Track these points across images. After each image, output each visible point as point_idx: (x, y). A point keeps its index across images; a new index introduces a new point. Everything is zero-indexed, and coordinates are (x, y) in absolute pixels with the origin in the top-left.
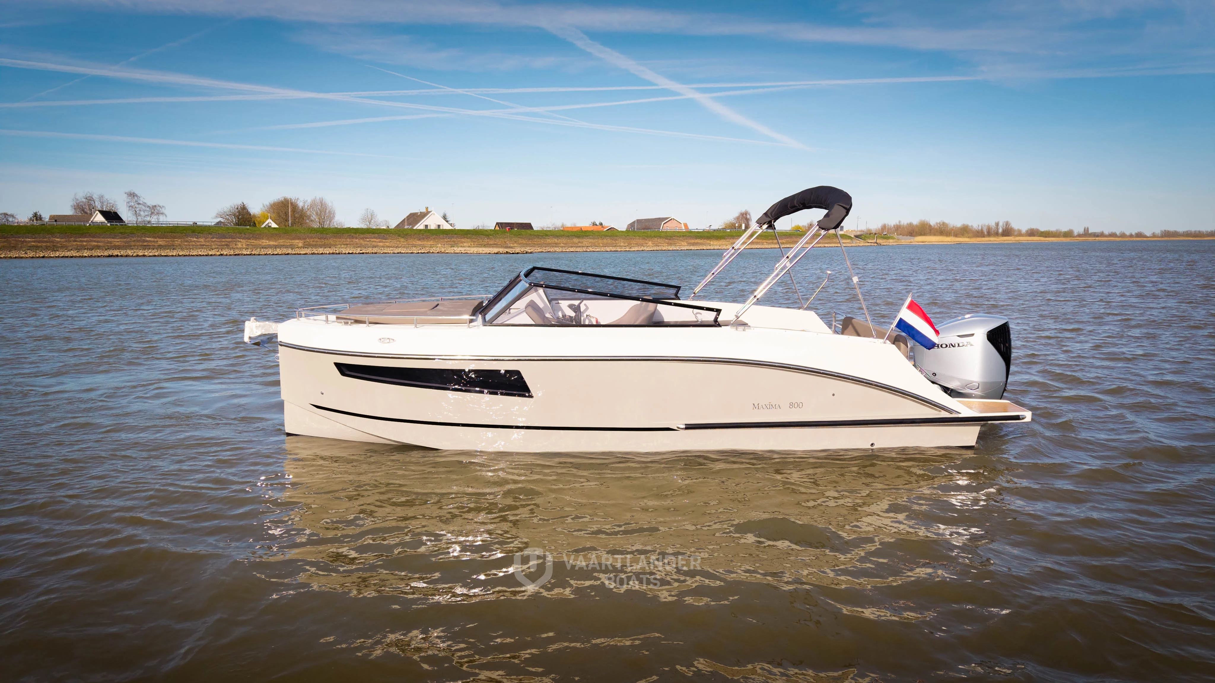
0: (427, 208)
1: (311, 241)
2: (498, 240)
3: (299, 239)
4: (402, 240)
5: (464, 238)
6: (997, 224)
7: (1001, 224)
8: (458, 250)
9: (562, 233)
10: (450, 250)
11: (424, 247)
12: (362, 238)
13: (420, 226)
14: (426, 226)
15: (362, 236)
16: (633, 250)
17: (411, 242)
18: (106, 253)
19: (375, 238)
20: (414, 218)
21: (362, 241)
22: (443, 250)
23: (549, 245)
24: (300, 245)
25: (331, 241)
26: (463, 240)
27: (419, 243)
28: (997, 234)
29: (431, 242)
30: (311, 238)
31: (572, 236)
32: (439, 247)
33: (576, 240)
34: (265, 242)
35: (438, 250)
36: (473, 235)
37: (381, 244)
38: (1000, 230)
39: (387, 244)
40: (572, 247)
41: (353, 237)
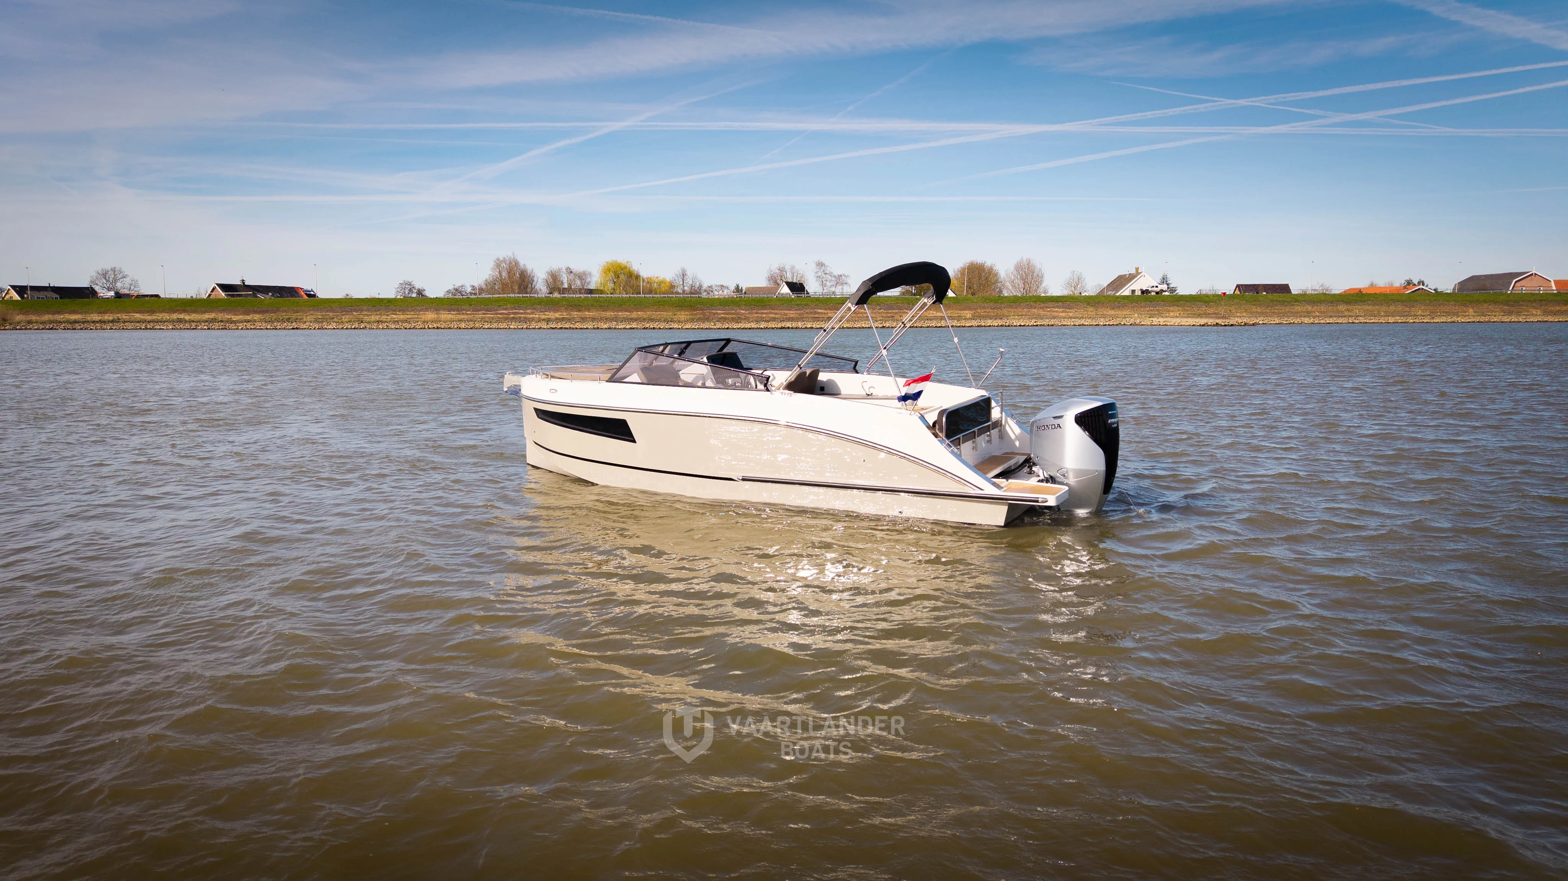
0: (1137, 269)
2: (1220, 309)
3: (970, 309)
4: (1092, 309)
5: (1174, 305)
8: (1155, 321)
9: (1323, 298)
10: (1148, 321)
11: (1113, 317)
12: (1043, 308)
13: (1126, 292)
14: (1133, 291)
15: (1042, 305)
16: (1437, 321)
17: (1101, 311)
18: (779, 326)
19: (1057, 307)
20: (1122, 281)
21: (1041, 312)
22: (1138, 322)
23: (1296, 314)
26: (1171, 308)
27: (1113, 312)
29: (1127, 312)
30: (984, 308)
31: (1338, 301)
32: (1135, 318)
33: (1342, 307)
35: (1132, 321)
36: (1187, 301)
37: (1063, 314)
39: (1071, 314)
40: (1331, 317)
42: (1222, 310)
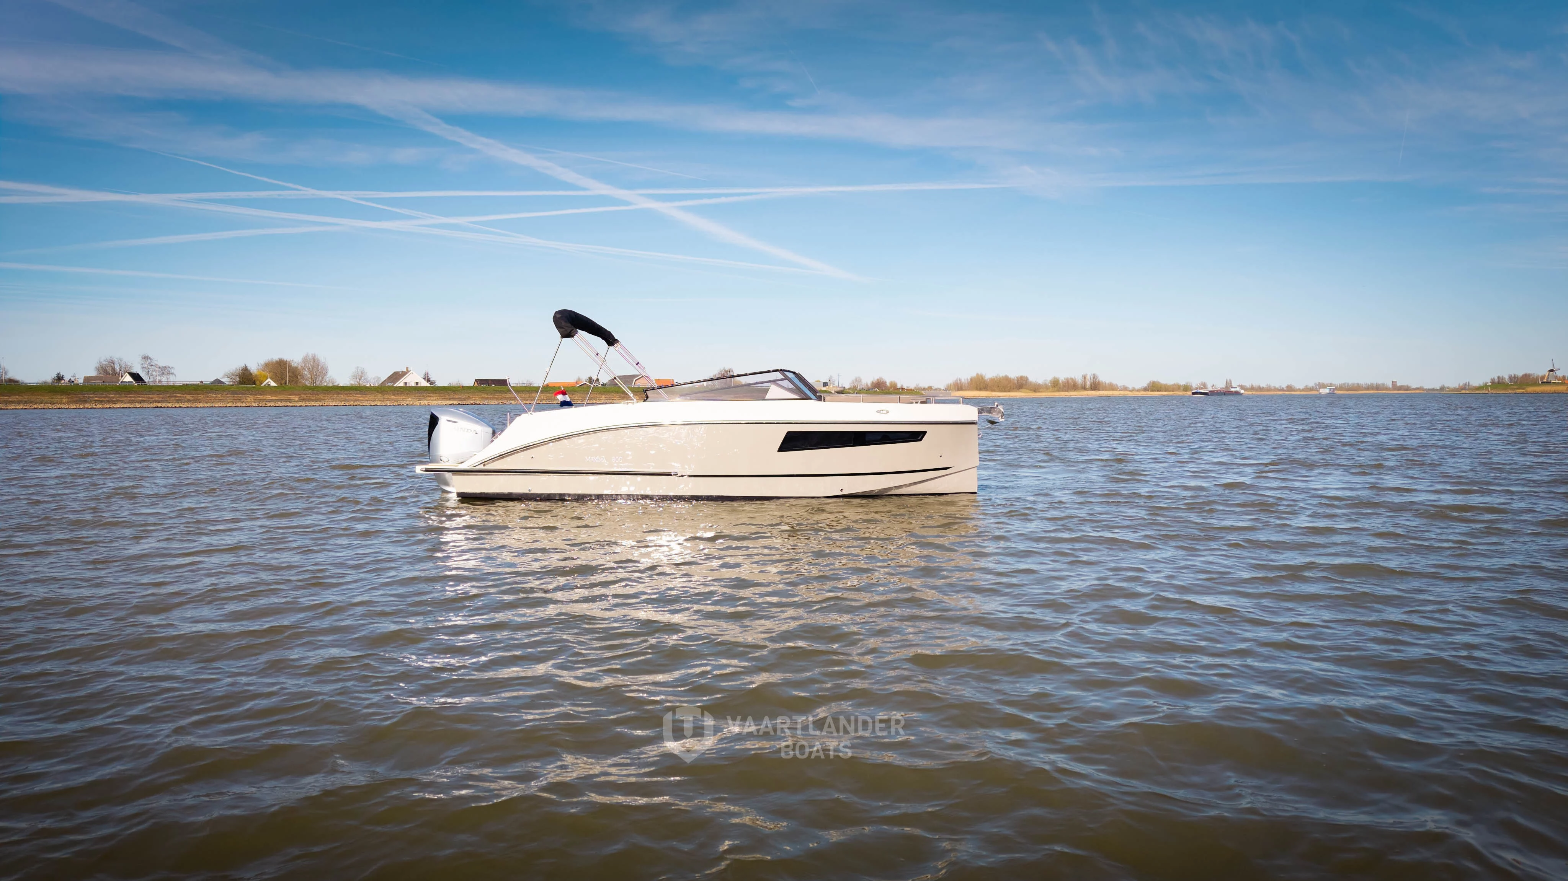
0: (407, 368)
1: (305, 397)
3: (296, 395)
4: (380, 395)
6: (1085, 377)
7: (1088, 377)
8: (422, 402)
10: (417, 403)
12: (347, 394)
13: (400, 384)
14: (406, 383)
15: (346, 392)
17: (387, 396)
20: (396, 376)
21: (346, 397)
22: (411, 403)
23: (508, 398)
24: (296, 399)
25: (321, 396)
26: (433, 395)
27: (394, 397)
28: (1084, 388)
29: (404, 397)
30: (306, 394)
32: (410, 401)
34: (268, 397)
35: (408, 403)
38: (1088, 384)
39: (367, 398)
41: (339, 393)
42: (463, 396)
